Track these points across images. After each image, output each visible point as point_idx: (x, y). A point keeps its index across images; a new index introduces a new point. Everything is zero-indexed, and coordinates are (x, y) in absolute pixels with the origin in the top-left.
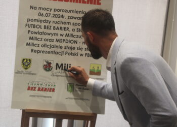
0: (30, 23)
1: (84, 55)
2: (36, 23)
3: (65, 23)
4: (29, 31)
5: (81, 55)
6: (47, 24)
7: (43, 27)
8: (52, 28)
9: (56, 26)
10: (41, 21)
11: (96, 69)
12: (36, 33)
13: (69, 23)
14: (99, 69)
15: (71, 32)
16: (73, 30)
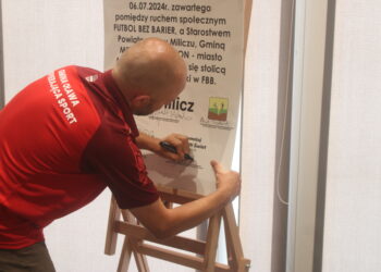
0: (120, 22)
1: (200, 80)
2: (128, 22)
3: (168, 19)
4: (120, 37)
5: (196, 80)
6: (142, 23)
7: (137, 28)
8: (150, 30)
9: (156, 24)
10: (134, 18)
11: (219, 107)
12: (128, 40)
13: (174, 18)
14: (225, 108)
15: (179, 36)
16: (182, 32)
